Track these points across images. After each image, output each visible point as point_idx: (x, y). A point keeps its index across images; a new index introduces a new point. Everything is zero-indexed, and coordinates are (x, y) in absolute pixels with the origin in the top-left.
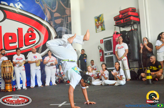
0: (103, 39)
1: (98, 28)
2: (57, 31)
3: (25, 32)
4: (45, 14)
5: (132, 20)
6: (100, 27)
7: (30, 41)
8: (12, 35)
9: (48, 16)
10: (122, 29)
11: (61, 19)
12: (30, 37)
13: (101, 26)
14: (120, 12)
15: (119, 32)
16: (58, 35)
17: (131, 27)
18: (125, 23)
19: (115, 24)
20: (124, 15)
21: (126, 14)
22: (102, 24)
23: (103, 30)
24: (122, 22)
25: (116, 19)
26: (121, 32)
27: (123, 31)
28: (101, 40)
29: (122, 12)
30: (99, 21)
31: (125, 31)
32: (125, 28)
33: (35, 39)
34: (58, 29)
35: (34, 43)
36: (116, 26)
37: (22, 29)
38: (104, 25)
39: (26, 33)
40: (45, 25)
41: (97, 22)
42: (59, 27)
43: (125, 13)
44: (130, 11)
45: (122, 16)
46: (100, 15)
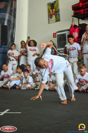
0: (57, 32)
1: (51, 18)
6: (54, 17)
10: (82, 22)
11: (4, 3)
13: (56, 15)
15: (78, 25)
19: (73, 15)
20: (84, 4)
22: (57, 13)
23: (58, 20)
24: (83, 13)
25: (75, 8)
26: (79, 25)
28: (54, 34)
29: (83, 0)
30: (54, 8)
34: (1, 15)
36: (74, 17)
38: (59, 15)
41: (50, 10)
42: (1, 13)
45: (82, 5)
46: (55, 2)
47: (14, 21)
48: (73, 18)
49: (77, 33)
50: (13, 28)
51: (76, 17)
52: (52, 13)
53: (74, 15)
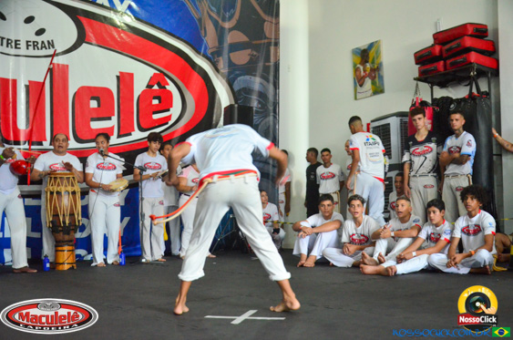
1: (361, 86)
2: (236, 88)
3: (139, 87)
4: (203, 32)
5: (471, 63)
6: (368, 82)
7: (156, 117)
8: (100, 94)
9: (210, 39)
10: (440, 93)
11: (249, 51)
12: (155, 102)
13: (373, 79)
14: (436, 36)
15: (429, 101)
16: (236, 102)
17: (468, 88)
18: (448, 74)
19: (417, 75)
20: (447, 47)
21: (453, 45)
22: (376, 73)
23: (378, 90)
24: (442, 69)
25: (423, 58)
26: (433, 100)
27: (443, 98)
29: (442, 38)
30: (367, 62)
31: (448, 98)
32: (450, 89)
33: (169, 110)
34: (241, 82)
35: (167, 123)
36: (420, 83)
37: (131, 75)
38: (381, 78)
39: (144, 88)
40: (200, 67)
41: (358, 66)
42: (242, 77)
43: (451, 41)
44: (471, 36)
45: (441, 51)
46: (371, 45)
47: (276, 95)
48: (417, 85)
49: (430, 121)
50: (275, 112)
51: (425, 81)
52: (362, 73)
53: (420, 75)
